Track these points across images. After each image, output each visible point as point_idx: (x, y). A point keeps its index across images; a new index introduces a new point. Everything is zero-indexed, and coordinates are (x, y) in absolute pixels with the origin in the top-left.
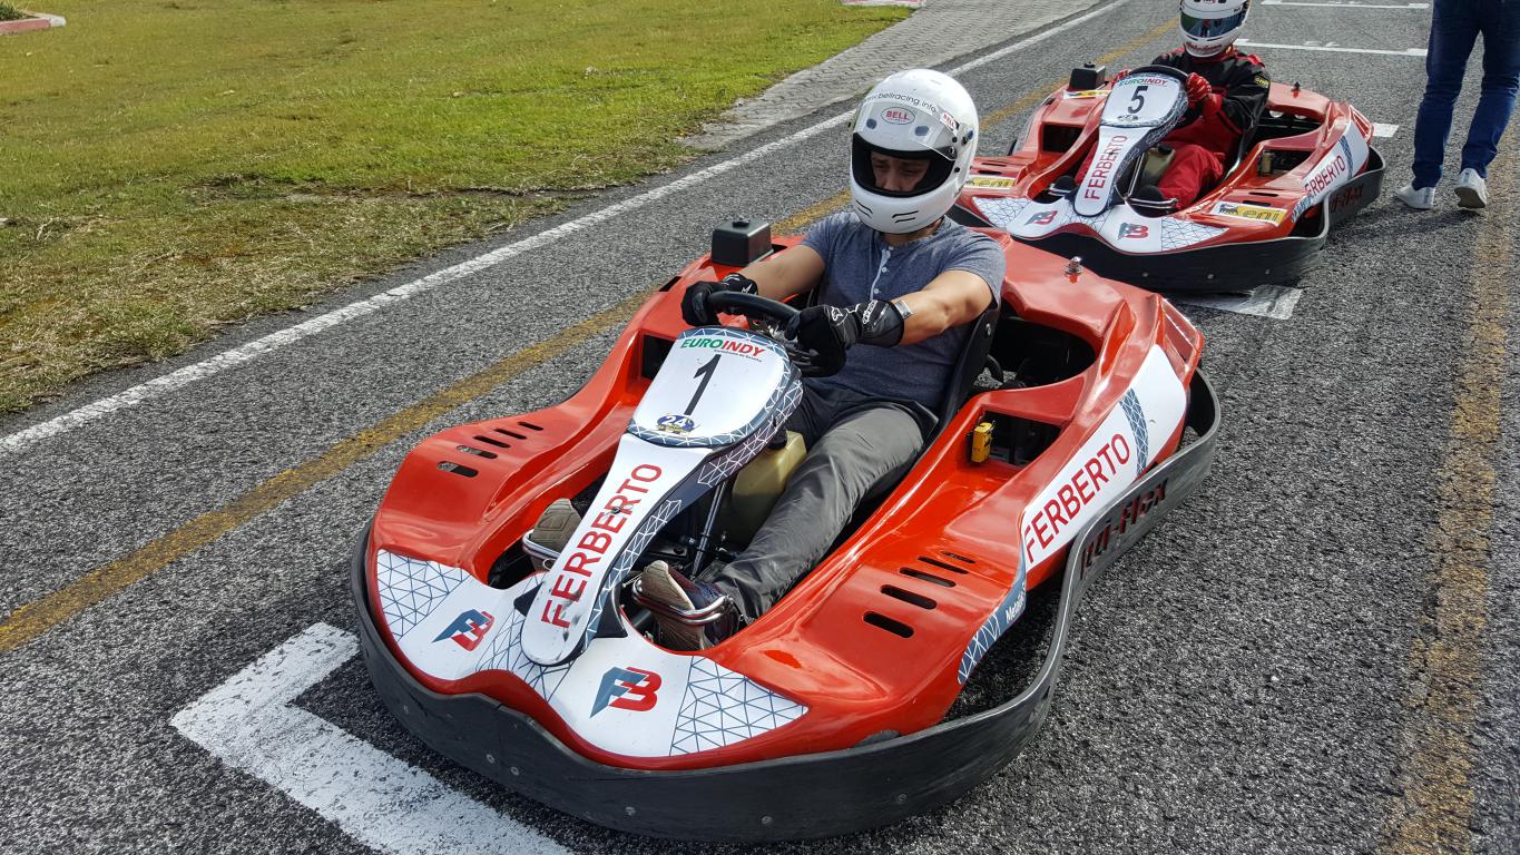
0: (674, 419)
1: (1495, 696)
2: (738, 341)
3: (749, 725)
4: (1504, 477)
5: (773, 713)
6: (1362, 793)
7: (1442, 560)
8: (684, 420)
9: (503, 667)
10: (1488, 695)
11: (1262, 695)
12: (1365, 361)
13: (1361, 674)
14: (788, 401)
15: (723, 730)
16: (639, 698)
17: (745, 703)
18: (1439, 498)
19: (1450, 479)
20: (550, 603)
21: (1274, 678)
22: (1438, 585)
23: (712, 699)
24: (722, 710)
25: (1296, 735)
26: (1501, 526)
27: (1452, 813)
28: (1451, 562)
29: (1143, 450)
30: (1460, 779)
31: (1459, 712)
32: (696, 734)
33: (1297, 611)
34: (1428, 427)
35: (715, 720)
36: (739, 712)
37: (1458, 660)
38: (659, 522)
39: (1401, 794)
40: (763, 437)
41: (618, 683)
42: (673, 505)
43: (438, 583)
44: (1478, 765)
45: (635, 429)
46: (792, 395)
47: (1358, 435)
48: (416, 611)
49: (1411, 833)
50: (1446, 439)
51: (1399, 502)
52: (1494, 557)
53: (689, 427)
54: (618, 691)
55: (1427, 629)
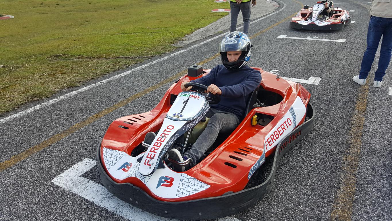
0: (177, 114)
1: (362, 167)
2: (193, 95)
3: (196, 190)
4: (366, 119)
5: (202, 187)
6: (331, 188)
7: (351, 138)
8: (180, 114)
9: (134, 176)
10: (360, 167)
11: (309, 168)
12: (336, 94)
13: (332, 163)
14: (206, 110)
15: (189, 191)
16: (168, 184)
17: (195, 185)
18: (351, 124)
19: (354, 120)
20: (146, 160)
21: (312, 164)
22: (350, 143)
23: (187, 184)
24: (189, 186)
25: (316, 176)
26: (365, 130)
27: (351, 192)
28: (353, 138)
29: (295, 122)
30: (353, 184)
31: (354, 171)
32: (182, 192)
33: (318, 150)
34: (350, 108)
35: (187, 189)
36: (193, 187)
37: (353, 159)
38: (174, 140)
39: (340, 188)
40: (200, 119)
41: (163, 180)
42: (177, 135)
43: (118, 155)
44: (357, 182)
45: (168, 117)
46: (207, 108)
47: (333, 110)
48: (113, 163)
49: (341, 196)
50: (354, 111)
51: (342, 125)
52: (363, 137)
53: (181, 116)
54: (163, 182)
55: (347, 153)
